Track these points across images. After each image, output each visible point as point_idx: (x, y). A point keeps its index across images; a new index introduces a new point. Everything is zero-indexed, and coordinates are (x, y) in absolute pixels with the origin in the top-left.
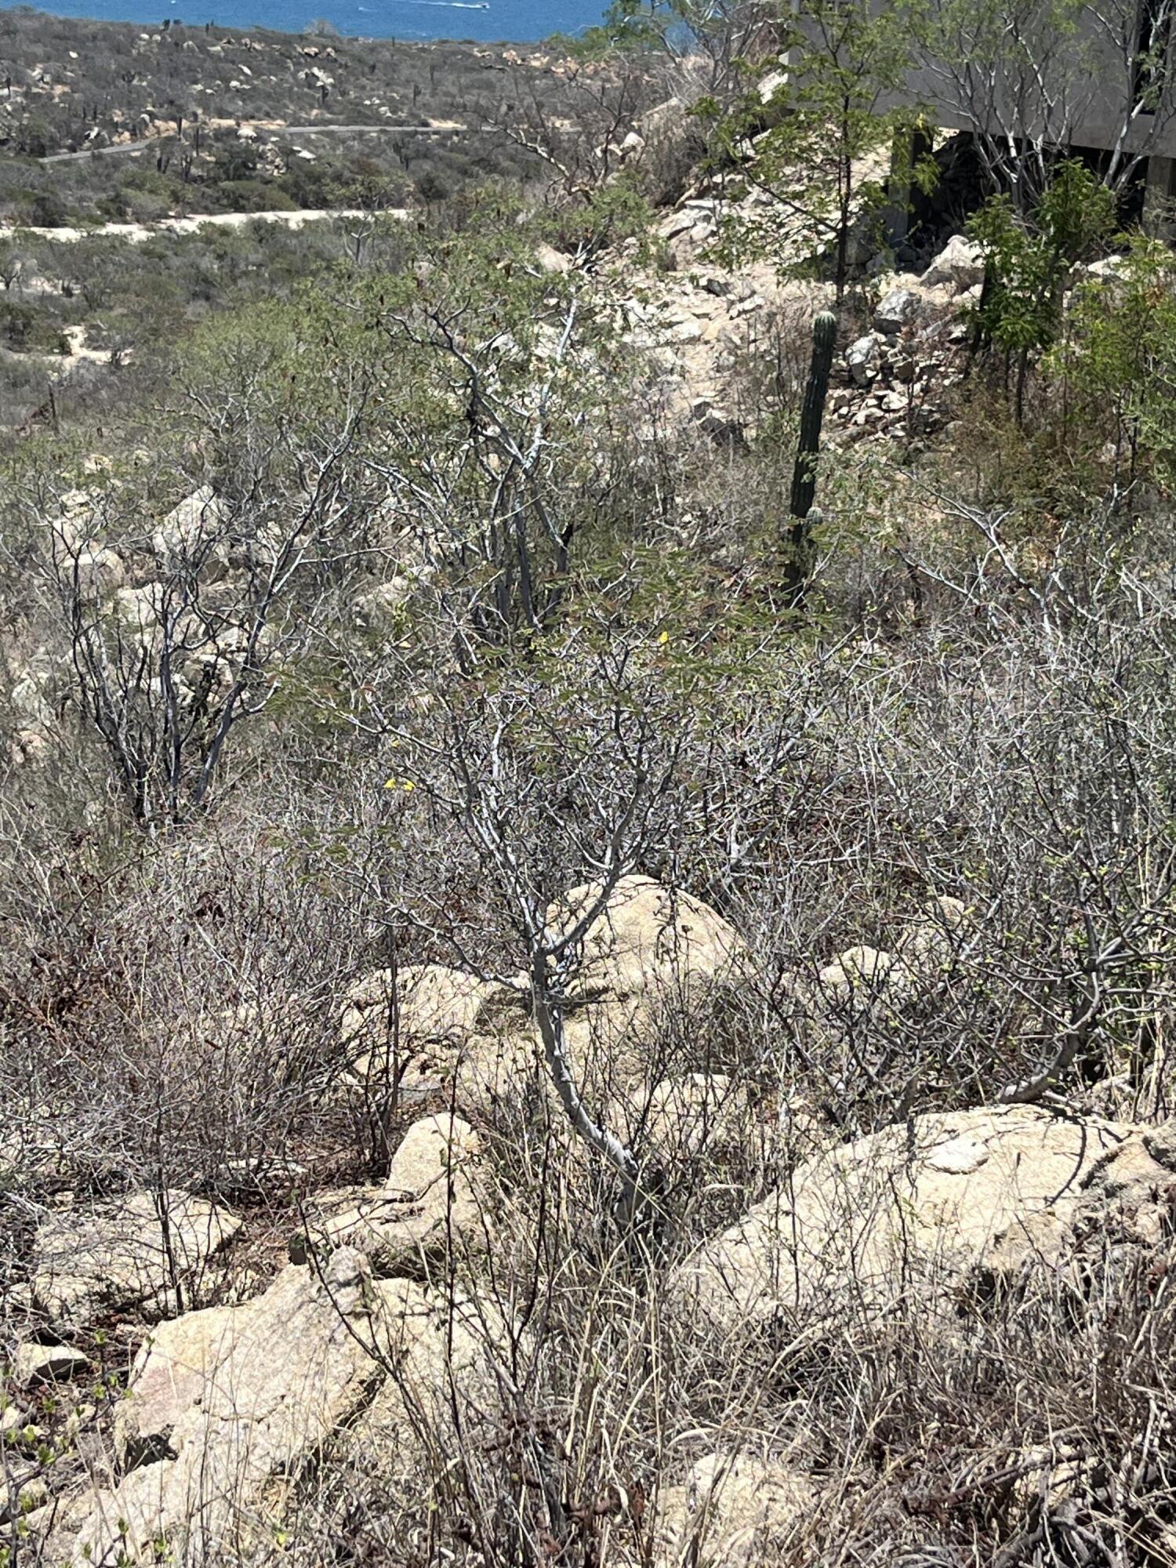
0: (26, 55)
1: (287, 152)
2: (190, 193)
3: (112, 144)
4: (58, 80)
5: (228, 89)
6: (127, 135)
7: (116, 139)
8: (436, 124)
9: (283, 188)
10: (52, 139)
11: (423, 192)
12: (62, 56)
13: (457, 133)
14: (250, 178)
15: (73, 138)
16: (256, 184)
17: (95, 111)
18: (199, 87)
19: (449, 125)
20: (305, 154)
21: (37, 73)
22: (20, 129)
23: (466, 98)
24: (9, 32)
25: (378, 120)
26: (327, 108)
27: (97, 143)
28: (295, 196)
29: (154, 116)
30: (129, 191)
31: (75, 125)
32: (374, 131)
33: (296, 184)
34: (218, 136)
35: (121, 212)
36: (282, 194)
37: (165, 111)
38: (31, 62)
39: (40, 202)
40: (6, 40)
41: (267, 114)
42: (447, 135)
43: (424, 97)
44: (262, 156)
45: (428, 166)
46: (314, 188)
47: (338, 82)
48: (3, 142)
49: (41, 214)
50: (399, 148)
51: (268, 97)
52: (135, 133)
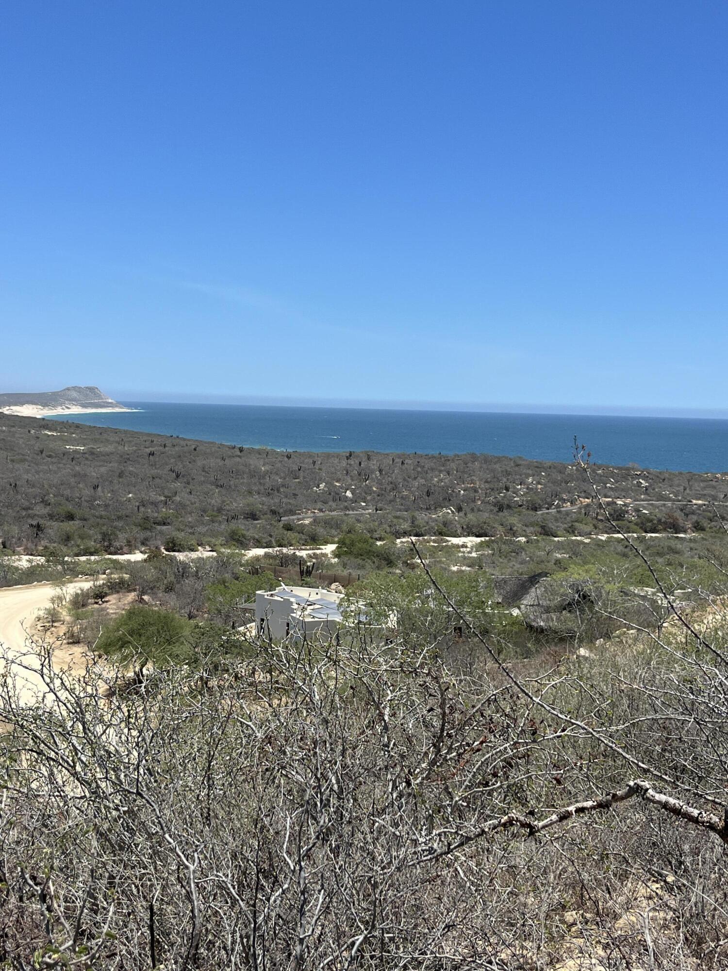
0: (525, 474)
2: (601, 525)
3: (563, 507)
4: (539, 483)
5: (606, 487)
6: (569, 503)
7: (564, 505)
8: (694, 502)
9: (636, 524)
10: (539, 505)
11: (695, 527)
12: (539, 474)
13: (705, 505)
14: (624, 520)
15: (548, 504)
16: (626, 522)
17: (556, 495)
18: (595, 486)
19: (700, 502)
20: (644, 511)
21: (530, 480)
22: (527, 501)
23: (705, 492)
24: (518, 465)
25: (670, 499)
26: (648, 495)
27: (558, 506)
28: (641, 528)
29: (579, 497)
30: (576, 524)
31: (549, 500)
32: (669, 504)
33: (642, 523)
34: (608, 504)
35: (573, 532)
36: (636, 527)
37: (583, 495)
38: (528, 476)
39: (543, 527)
40: (517, 468)
41: (624, 497)
42: (700, 506)
43: (688, 491)
44: (627, 512)
45: (694, 518)
46: (650, 524)
47: (651, 485)
48: (520, 506)
49: (543, 531)
50: (682, 510)
51: (623, 490)
52: (572, 503)
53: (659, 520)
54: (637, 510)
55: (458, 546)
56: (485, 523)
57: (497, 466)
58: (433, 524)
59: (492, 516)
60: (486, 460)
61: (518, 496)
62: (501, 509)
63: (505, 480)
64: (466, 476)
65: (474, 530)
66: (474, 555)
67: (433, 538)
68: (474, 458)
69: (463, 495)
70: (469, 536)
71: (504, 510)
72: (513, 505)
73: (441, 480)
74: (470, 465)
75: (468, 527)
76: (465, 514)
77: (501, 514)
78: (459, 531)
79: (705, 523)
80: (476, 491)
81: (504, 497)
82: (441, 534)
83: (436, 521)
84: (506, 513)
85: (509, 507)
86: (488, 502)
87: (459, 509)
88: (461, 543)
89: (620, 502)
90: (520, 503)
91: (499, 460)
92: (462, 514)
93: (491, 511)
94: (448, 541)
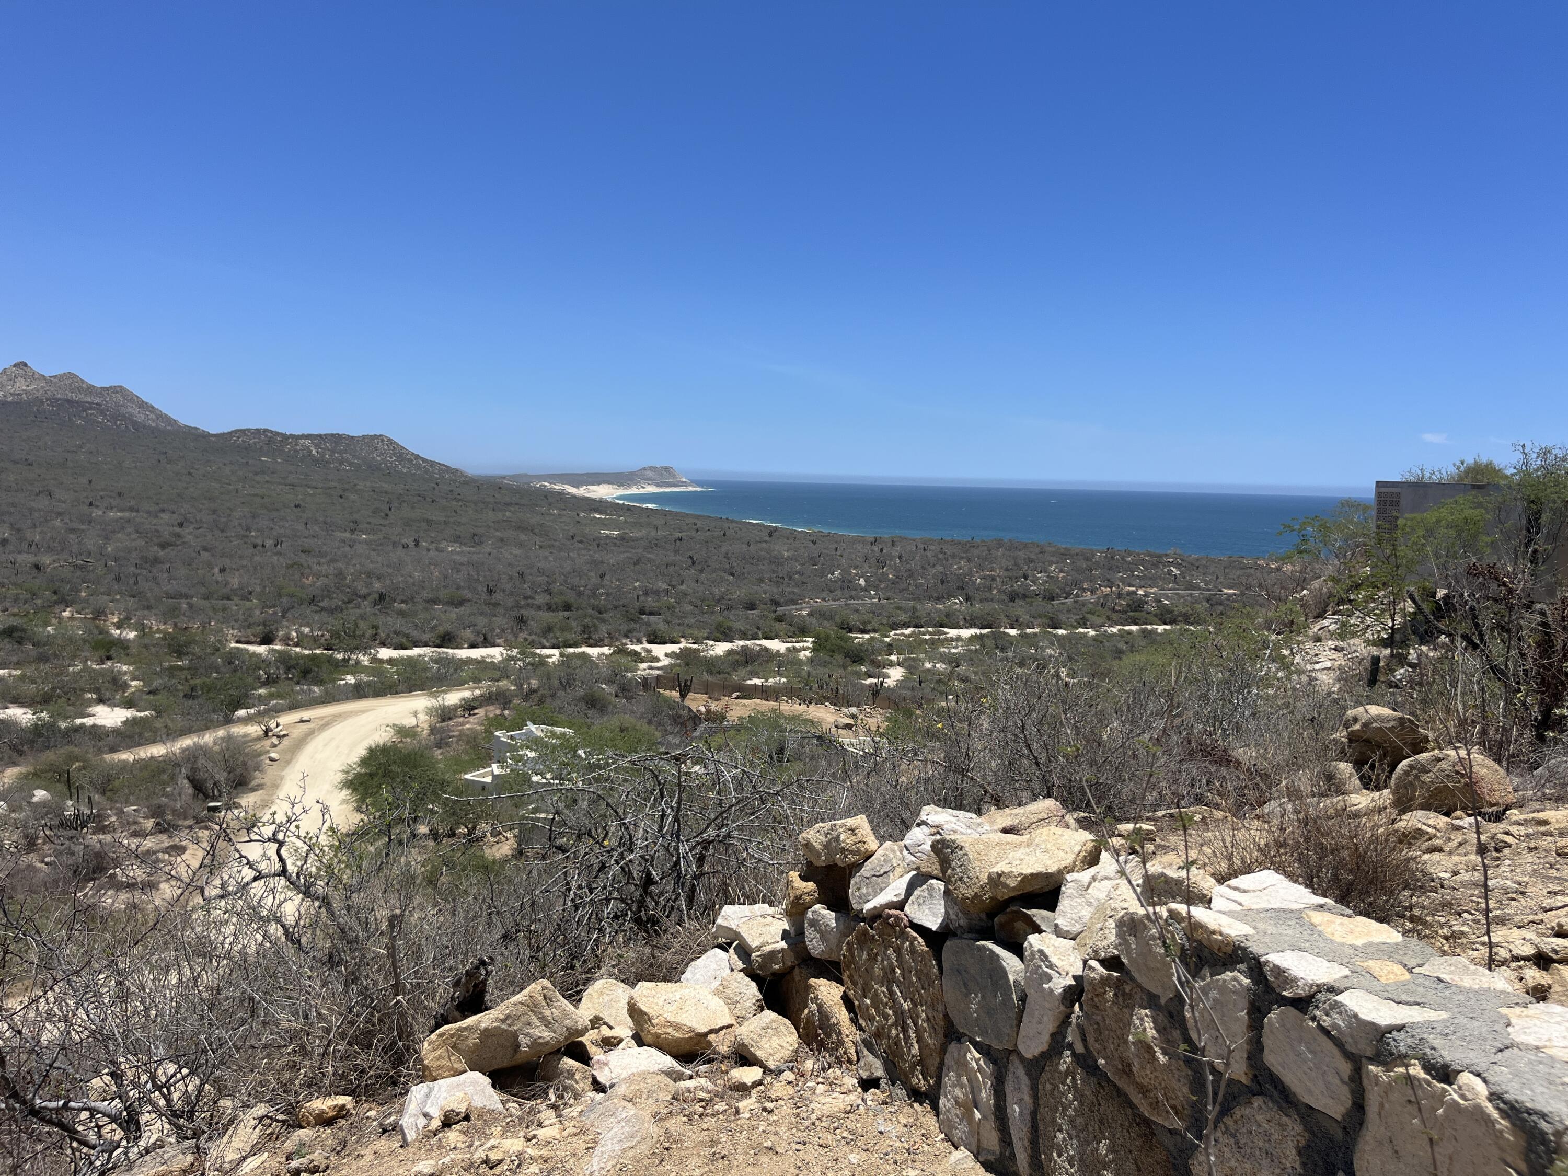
0: (1049, 561)
1: (1158, 601)
2: (1115, 616)
3: (1083, 597)
4: (1061, 571)
5: (1133, 575)
6: (1089, 593)
7: (1084, 595)
8: (1226, 591)
9: (1156, 615)
10: (1057, 594)
12: (1064, 562)
13: (1234, 595)
14: (1141, 611)
15: (1066, 594)
16: (1143, 614)
17: (1076, 583)
18: (1121, 574)
19: (1231, 592)
20: (1165, 601)
21: (1053, 568)
22: (1045, 591)
23: (1240, 581)
24: (1044, 552)
25: (1199, 589)
26: (1176, 584)
27: (1077, 596)
28: (1160, 619)
29: (1101, 585)
30: (1089, 615)
31: (1068, 589)
32: (1196, 593)
33: (1161, 614)
34: (1130, 593)
35: (1082, 624)
36: (1155, 619)
37: (1105, 583)
38: (1051, 563)
40: (1042, 555)
41: (1149, 586)
42: (1230, 595)
43: (1221, 580)
44: (1146, 603)
45: (1220, 608)
46: (1169, 615)
47: (1181, 574)
50: (1207, 601)
51: (1151, 578)
52: (1093, 592)
53: (1178, 612)
55: (952, 638)
57: (1022, 553)
58: (935, 614)
59: (1002, 606)
60: (1012, 546)
61: (1036, 585)
62: (1014, 599)
63: (1026, 567)
64: (987, 563)
67: (930, 630)
68: (1000, 544)
69: (978, 584)
71: (1017, 601)
72: (1028, 595)
73: (960, 568)
74: (993, 551)
75: (971, 618)
76: (974, 604)
77: (1011, 604)
80: (994, 579)
81: (1021, 586)
83: (941, 611)
85: (1025, 596)
86: (1003, 592)
87: (969, 599)
89: (1141, 592)
90: (1037, 593)
91: (1026, 546)
92: (969, 604)
93: (1003, 601)
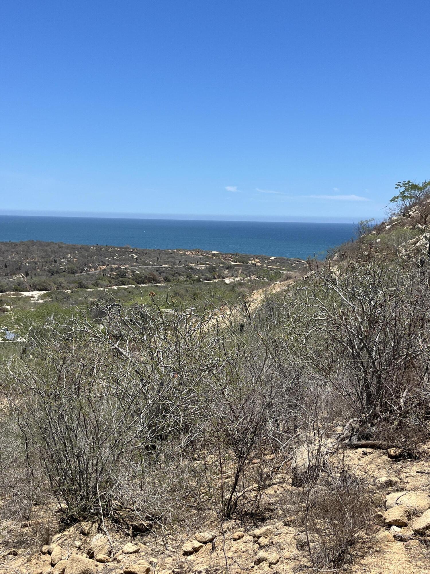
0: (66, 252)
2: (113, 281)
3: (90, 271)
4: (74, 257)
5: (114, 259)
6: (93, 269)
8: (163, 266)
10: (76, 270)
11: (165, 280)
12: (74, 252)
13: (169, 267)
14: (126, 278)
15: (81, 270)
17: (86, 265)
18: (107, 259)
19: (166, 266)
20: (137, 272)
21: (69, 256)
22: (68, 269)
23: (169, 260)
24: (60, 247)
25: (150, 265)
26: (138, 262)
27: (87, 271)
28: (136, 281)
29: (99, 265)
30: (99, 281)
31: (81, 267)
32: (150, 267)
33: (136, 279)
34: (116, 268)
35: (97, 286)
36: (132, 281)
37: (101, 264)
38: (67, 254)
39: (80, 284)
40: (60, 249)
41: (125, 264)
42: (167, 268)
43: (159, 260)
44: (127, 273)
45: (165, 274)
46: (141, 279)
47: (139, 257)
48: (64, 271)
49: (80, 286)
50: (157, 271)
51: (124, 260)
52: (95, 269)
53: (146, 277)
54: (133, 272)
55: (29, 297)
56: (44, 282)
57: (48, 248)
58: (12, 284)
59: (48, 278)
60: (41, 244)
61: (62, 266)
62: (53, 273)
63: (53, 256)
64: (29, 254)
65: (38, 287)
66: (40, 301)
67: (12, 293)
68: (33, 243)
69: (28, 266)
70: (34, 291)
71: (55, 274)
72: (60, 271)
73: (14, 258)
74: (31, 248)
75: (33, 285)
76: (31, 278)
77: (53, 276)
78: (28, 288)
79: (170, 277)
80: (36, 263)
81: (54, 266)
82: (16, 290)
83: (13, 282)
84: (56, 276)
85: (57, 272)
86: (44, 270)
87: (27, 275)
88: (30, 295)
89: (123, 267)
90: (64, 270)
91: (49, 244)
92: (29, 278)
93: (47, 275)
94: (21, 294)
